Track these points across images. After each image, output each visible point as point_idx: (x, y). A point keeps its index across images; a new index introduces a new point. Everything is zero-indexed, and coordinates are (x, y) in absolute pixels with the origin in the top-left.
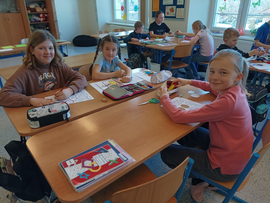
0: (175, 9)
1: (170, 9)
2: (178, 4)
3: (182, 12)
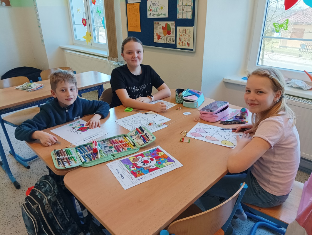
0: (173, 27)
1: (163, 27)
2: (180, 16)
3: (189, 36)
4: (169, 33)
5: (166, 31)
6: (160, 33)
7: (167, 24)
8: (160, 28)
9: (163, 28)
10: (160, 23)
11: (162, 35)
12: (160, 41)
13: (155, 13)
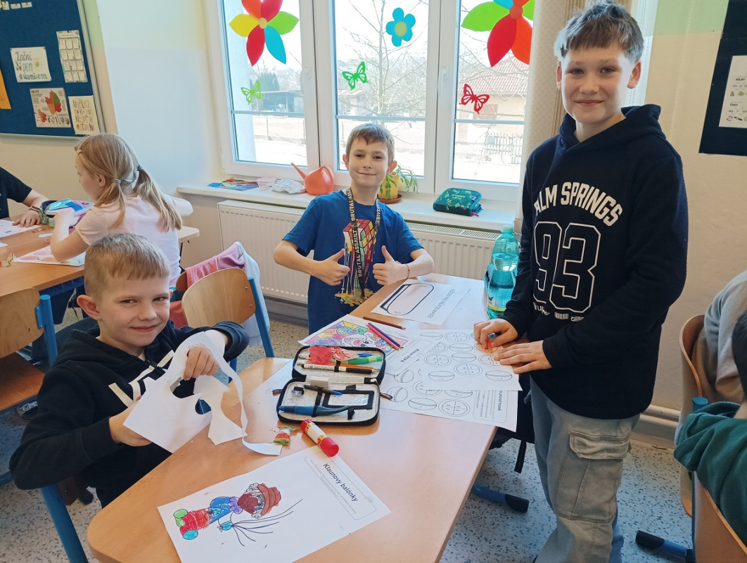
0: (62, 98)
1: (46, 98)
2: (69, 78)
3: (90, 112)
4: (58, 108)
5: (53, 105)
6: (44, 109)
7: (52, 93)
8: (42, 101)
9: (48, 101)
10: (41, 90)
11: (48, 113)
12: (47, 125)
13: (28, 73)
